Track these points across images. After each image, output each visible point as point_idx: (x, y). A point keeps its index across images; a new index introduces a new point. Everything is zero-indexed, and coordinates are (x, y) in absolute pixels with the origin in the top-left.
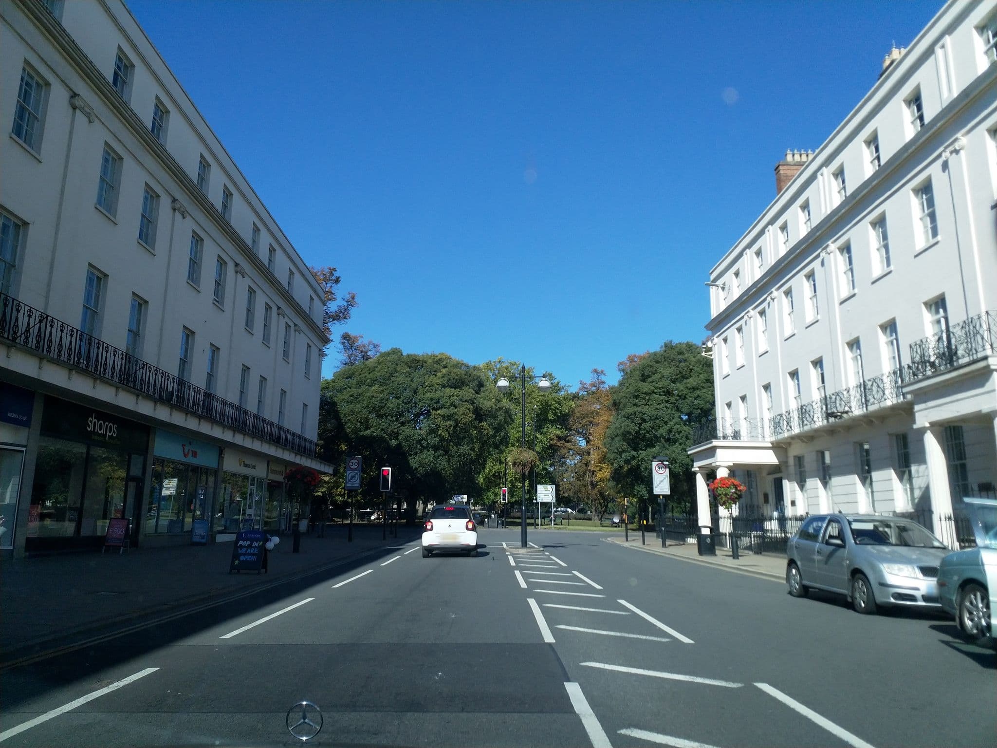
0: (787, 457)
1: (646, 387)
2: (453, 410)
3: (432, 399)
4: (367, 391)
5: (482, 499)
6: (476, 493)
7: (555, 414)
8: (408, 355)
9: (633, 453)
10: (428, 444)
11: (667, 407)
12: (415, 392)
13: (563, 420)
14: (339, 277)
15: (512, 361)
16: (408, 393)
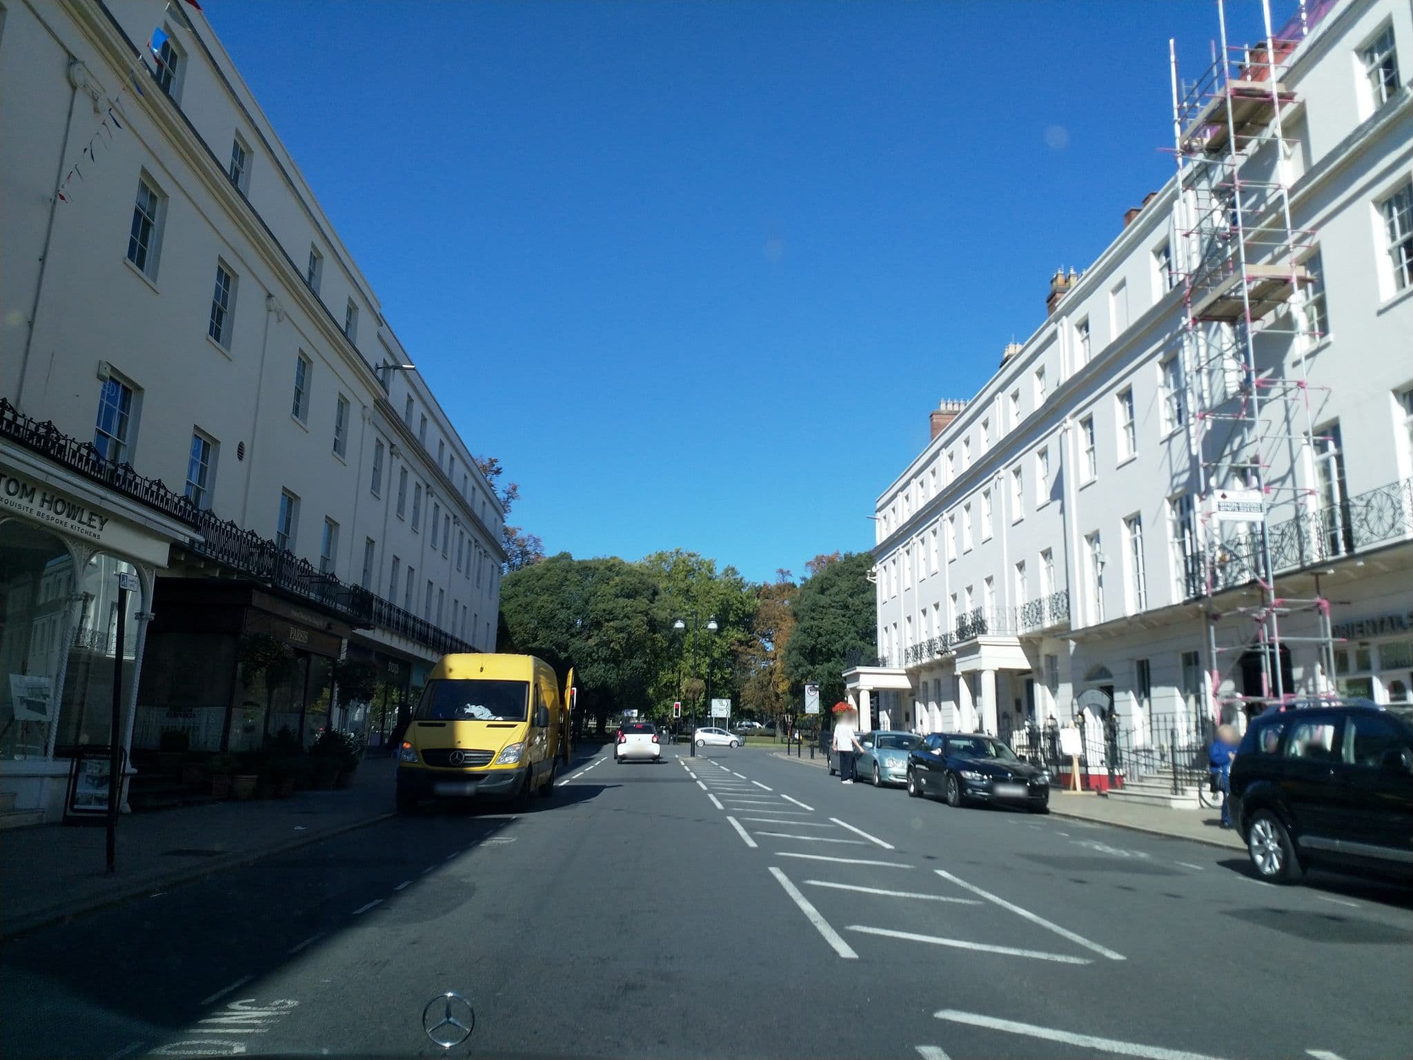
0: (919, 683)
1: (824, 600)
2: (626, 622)
3: (604, 610)
4: (536, 600)
5: (652, 713)
6: (645, 707)
7: (737, 615)
8: (579, 562)
9: (810, 667)
10: (599, 657)
11: (843, 622)
12: (587, 603)
13: (746, 621)
14: (500, 469)
15: (691, 551)
16: (579, 603)
